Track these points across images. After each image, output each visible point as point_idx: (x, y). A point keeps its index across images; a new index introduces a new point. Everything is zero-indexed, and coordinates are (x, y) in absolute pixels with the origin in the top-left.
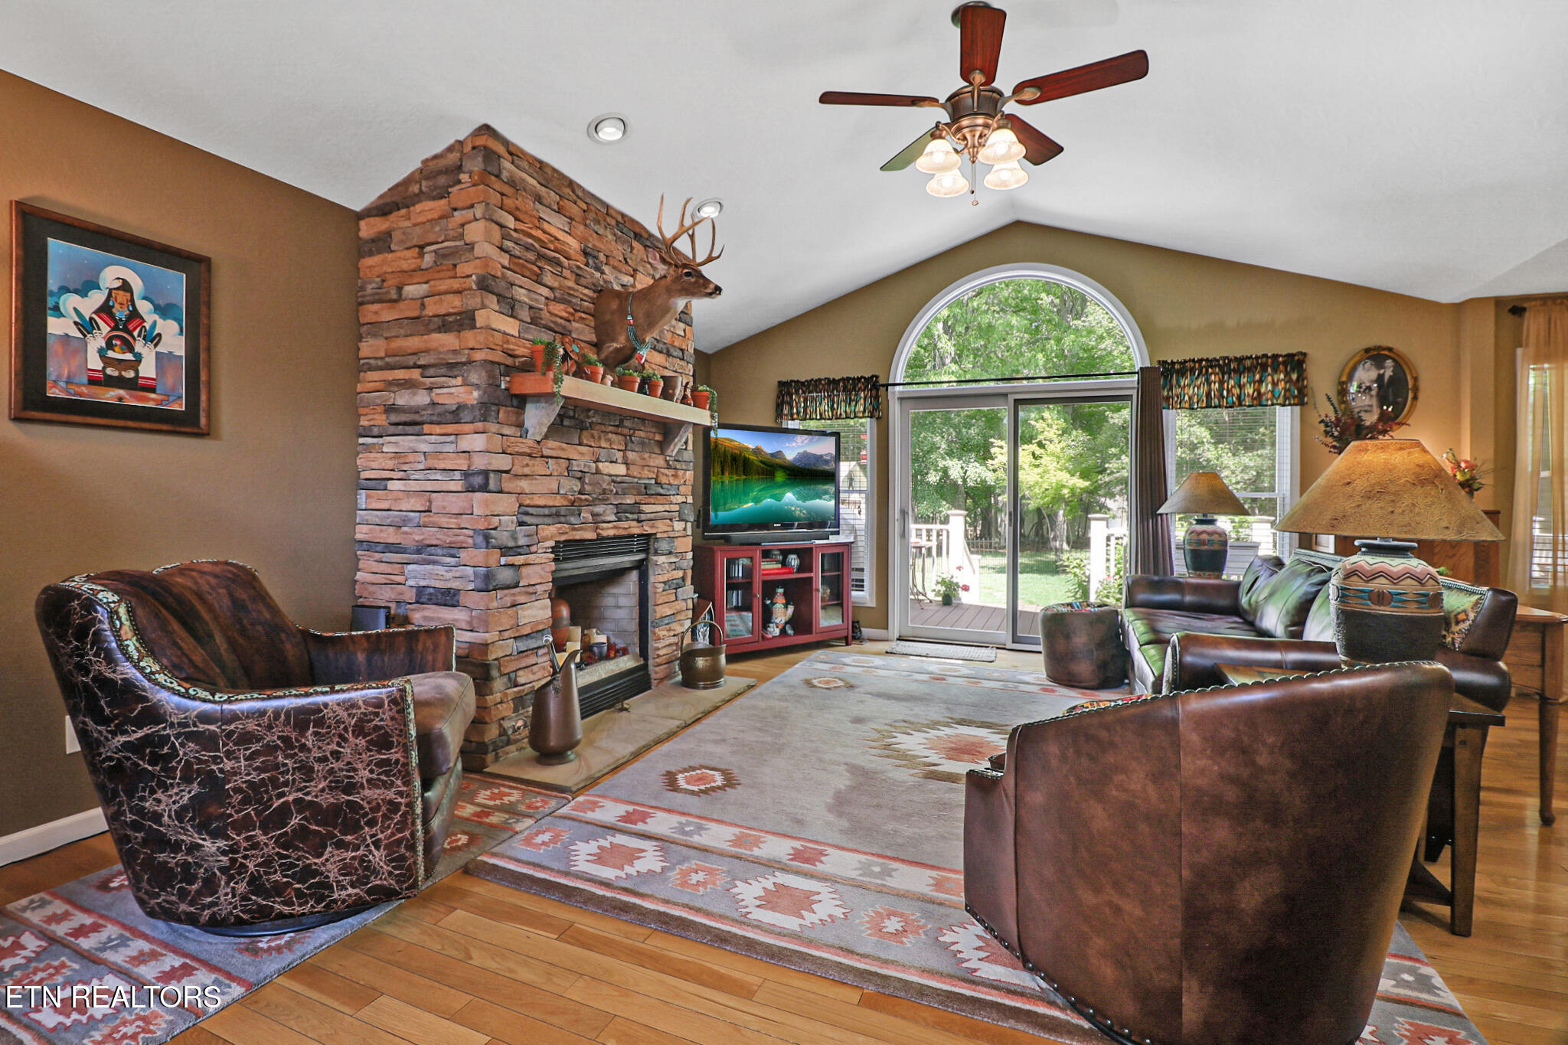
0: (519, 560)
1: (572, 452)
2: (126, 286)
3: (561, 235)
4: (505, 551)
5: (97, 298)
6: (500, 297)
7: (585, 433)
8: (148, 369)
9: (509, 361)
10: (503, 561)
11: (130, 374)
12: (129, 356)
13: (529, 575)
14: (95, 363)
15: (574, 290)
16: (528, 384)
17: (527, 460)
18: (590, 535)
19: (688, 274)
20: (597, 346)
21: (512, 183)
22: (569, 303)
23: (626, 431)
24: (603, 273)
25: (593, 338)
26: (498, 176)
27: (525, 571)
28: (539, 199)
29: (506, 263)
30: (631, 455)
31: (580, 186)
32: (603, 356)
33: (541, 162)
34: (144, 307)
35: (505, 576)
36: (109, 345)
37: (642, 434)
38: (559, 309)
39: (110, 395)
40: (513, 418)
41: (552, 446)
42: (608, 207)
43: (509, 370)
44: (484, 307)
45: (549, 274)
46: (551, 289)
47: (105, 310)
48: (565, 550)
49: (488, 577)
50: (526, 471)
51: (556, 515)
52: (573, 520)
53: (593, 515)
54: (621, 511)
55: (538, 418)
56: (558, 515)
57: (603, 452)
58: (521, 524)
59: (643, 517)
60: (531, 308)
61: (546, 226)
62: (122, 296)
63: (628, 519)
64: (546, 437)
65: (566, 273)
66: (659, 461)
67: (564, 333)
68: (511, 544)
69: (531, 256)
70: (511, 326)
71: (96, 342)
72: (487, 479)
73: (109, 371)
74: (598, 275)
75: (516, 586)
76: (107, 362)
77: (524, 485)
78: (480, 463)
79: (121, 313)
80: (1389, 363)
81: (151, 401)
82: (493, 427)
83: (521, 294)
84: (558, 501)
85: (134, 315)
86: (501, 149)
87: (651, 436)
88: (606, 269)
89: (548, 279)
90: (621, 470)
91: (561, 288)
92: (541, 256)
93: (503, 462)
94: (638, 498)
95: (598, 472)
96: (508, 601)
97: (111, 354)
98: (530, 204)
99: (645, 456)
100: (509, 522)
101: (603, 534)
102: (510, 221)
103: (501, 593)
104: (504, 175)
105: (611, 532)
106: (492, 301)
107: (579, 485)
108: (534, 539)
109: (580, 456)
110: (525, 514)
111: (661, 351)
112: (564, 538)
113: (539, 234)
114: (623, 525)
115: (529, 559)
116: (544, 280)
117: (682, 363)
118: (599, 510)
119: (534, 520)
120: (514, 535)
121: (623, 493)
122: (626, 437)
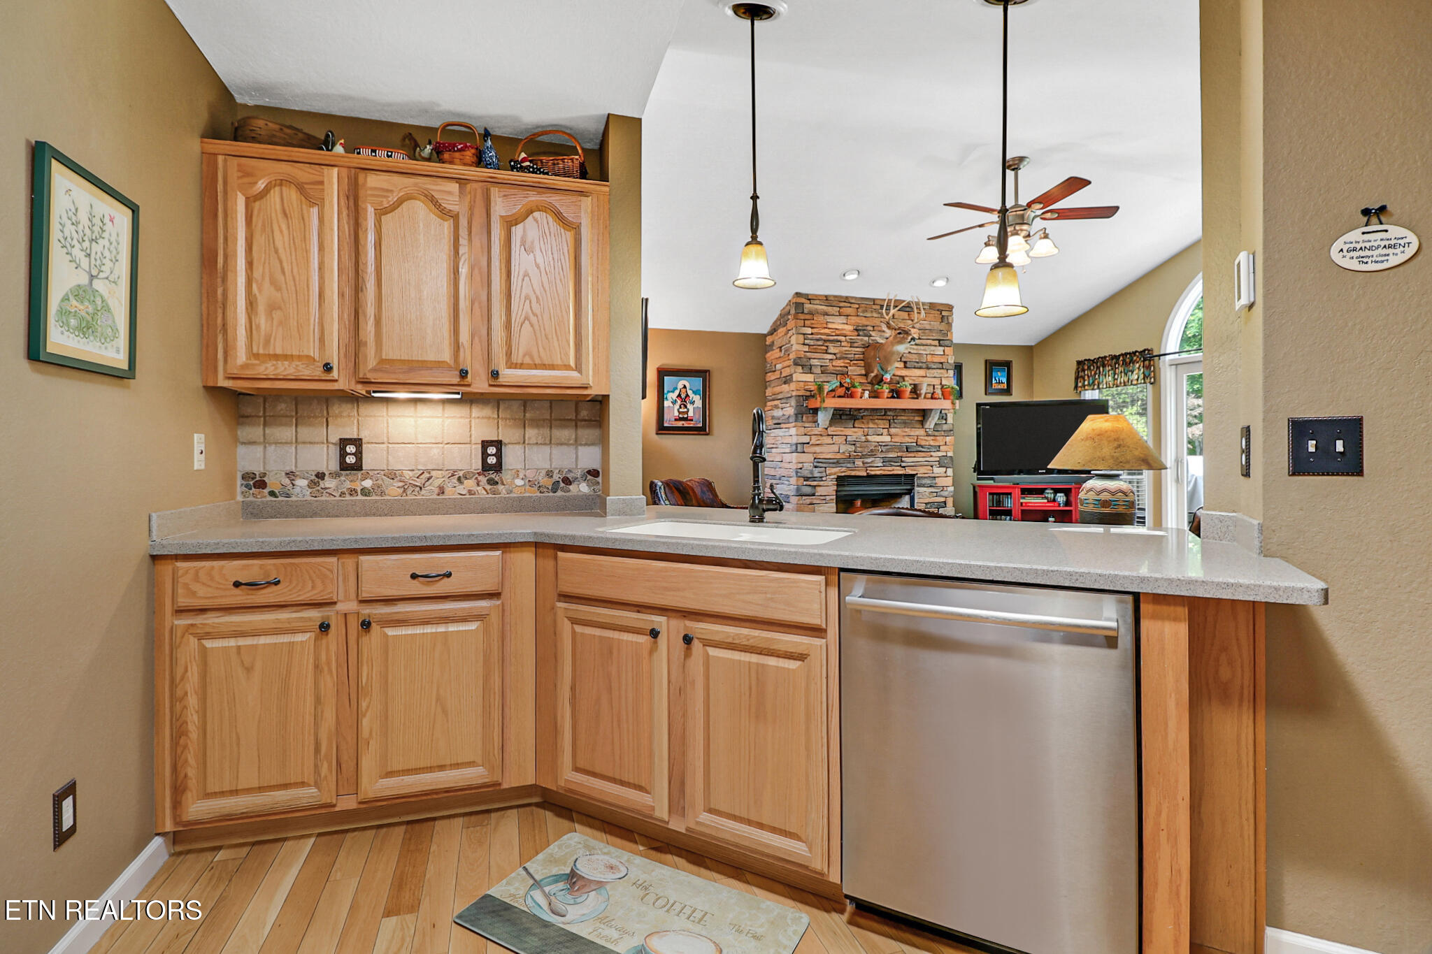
0: (815, 483)
1: (849, 431)
2: (685, 387)
3: (840, 327)
4: (807, 479)
5: (677, 392)
6: (803, 366)
7: (857, 421)
8: (691, 414)
9: (808, 394)
10: (805, 483)
11: (686, 416)
12: (686, 410)
13: (820, 491)
14: (676, 414)
15: (849, 351)
16: (813, 404)
17: (820, 437)
18: (865, 474)
19: (899, 333)
20: (866, 375)
21: (811, 313)
22: (846, 358)
23: (889, 418)
24: (871, 336)
25: (863, 372)
26: (803, 313)
27: (818, 488)
28: (826, 314)
29: (807, 350)
30: (893, 431)
31: (852, 298)
32: (869, 380)
33: (826, 296)
34: (690, 393)
35: (808, 490)
36: (680, 407)
37: (903, 418)
38: (840, 363)
39: (680, 424)
40: (811, 419)
41: (831, 430)
42: (874, 300)
43: (807, 398)
44: (795, 372)
45: (832, 348)
46: (835, 354)
47: (679, 396)
48: (841, 481)
49: (798, 489)
50: (818, 442)
51: (837, 463)
52: (849, 465)
53: (863, 463)
54: (886, 461)
55: (823, 418)
56: (838, 462)
57: (871, 431)
58: (816, 467)
59: (903, 464)
60: (821, 366)
61: (830, 326)
62: (684, 390)
63: (892, 466)
64: (831, 425)
65: (843, 344)
66: (921, 432)
67: (845, 374)
68: (811, 476)
69: (820, 343)
70: (810, 378)
71: (677, 406)
72: (797, 447)
73: (681, 416)
74: (866, 338)
75: (814, 495)
76: (679, 412)
77: (817, 449)
78: (794, 440)
79: (683, 396)
81: (691, 424)
82: (800, 424)
83: (814, 362)
84: (838, 456)
85: (687, 396)
86: (803, 300)
87: (912, 418)
88: (873, 333)
89: (832, 350)
90: (888, 439)
91: (841, 352)
92: (825, 341)
93: (806, 439)
94: (899, 454)
95: (867, 441)
96: (808, 501)
97: (681, 410)
98: (821, 318)
99: (906, 430)
100: (809, 466)
101: (873, 473)
102: (809, 331)
103: (804, 498)
104: (806, 311)
105: (878, 473)
106: (799, 369)
107: (853, 447)
108: (824, 474)
109: (854, 433)
110: (818, 462)
111: (920, 368)
112: (843, 474)
113: (827, 331)
114: (890, 468)
115: (821, 483)
116: (829, 351)
117: (942, 371)
118: (869, 460)
119: (824, 465)
120: (812, 472)
121: (888, 451)
122: (889, 420)
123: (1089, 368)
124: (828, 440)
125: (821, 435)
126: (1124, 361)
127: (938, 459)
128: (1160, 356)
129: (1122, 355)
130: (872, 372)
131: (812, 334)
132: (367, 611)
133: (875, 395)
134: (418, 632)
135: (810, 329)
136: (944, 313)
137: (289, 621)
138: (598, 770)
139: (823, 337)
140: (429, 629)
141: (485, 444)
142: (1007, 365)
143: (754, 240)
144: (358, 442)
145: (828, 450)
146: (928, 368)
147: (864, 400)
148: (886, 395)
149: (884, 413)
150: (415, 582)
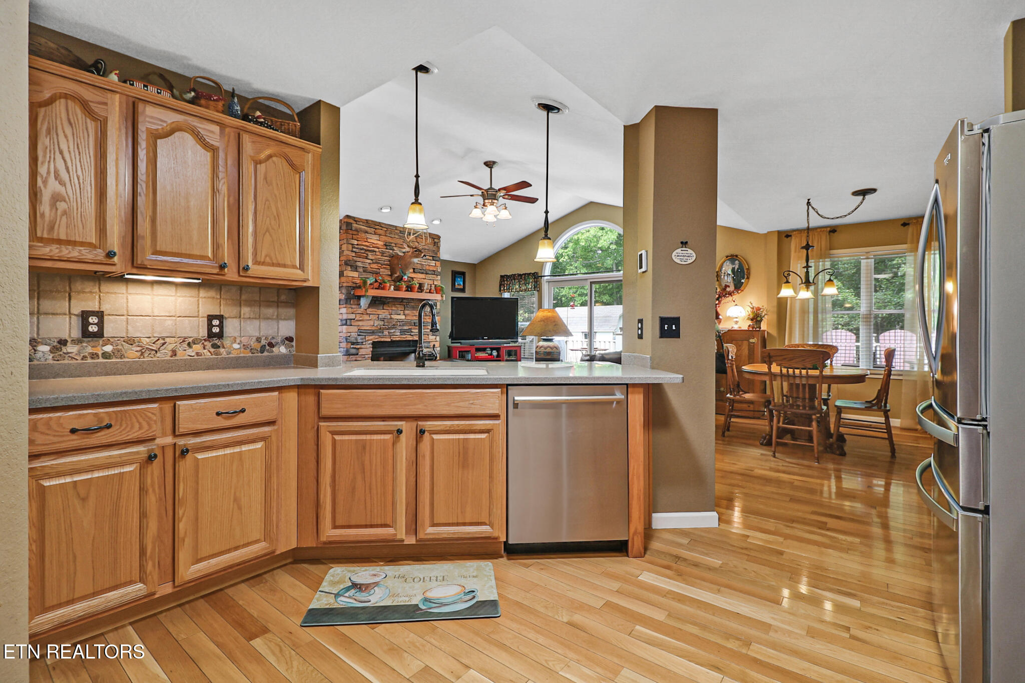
0: (358, 346)
1: (380, 312)
3: (375, 242)
4: (353, 343)
6: (351, 266)
7: (385, 305)
9: (354, 285)
10: (352, 346)
13: (362, 352)
15: (380, 258)
16: (359, 292)
17: (362, 315)
18: (390, 340)
19: (416, 251)
20: (391, 275)
21: (356, 230)
22: (379, 263)
23: (405, 304)
24: (394, 250)
25: (389, 273)
26: (351, 229)
27: (361, 350)
28: (366, 232)
30: (407, 312)
31: (383, 223)
32: (393, 279)
33: (367, 220)
35: (353, 351)
37: (412, 304)
38: (374, 266)
40: (356, 302)
41: (369, 311)
42: (396, 227)
43: (354, 288)
44: (346, 270)
45: (370, 255)
46: (372, 260)
48: (375, 345)
49: (347, 351)
50: (361, 319)
51: (373, 333)
52: (380, 334)
53: (389, 333)
54: (403, 332)
55: (364, 302)
56: (373, 332)
57: (393, 312)
58: (359, 335)
59: (412, 334)
60: (363, 267)
61: (369, 240)
63: (405, 334)
64: (369, 307)
65: (377, 253)
67: (377, 273)
68: (355, 341)
69: (363, 251)
70: (355, 274)
72: (346, 322)
74: (391, 251)
75: (357, 354)
77: (360, 323)
78: (345, 317)
80: (737, 262)
82: (349, 306)
83: (359, 264)
84: (373, 328)
86: (352, 221)
87: (417, 304)
88: (395, 248)
89: (370, 257)
90: (403, 317)
91: (376, 259)
92: (366, 250)
93: (353, 316)
94: (410, 327)
95: (391, 318)
96: (354, 359)
98: (363, 235)
99: (414, 312)
100: (354, 335)
101: (394, 339)
102: (355, 242)
103: (351, 356)
104: (353, 229)
105: (398, 339)
106: (349, 268)
107: (383, 323)
108: (364, 340)
109: (383, 313)
110: (361, 332)
111: (422, 273)
112: (376, 340)
113: (367, 244)
114: (404, 336)
115: (363, 346)
116: (369, 258)
117: (434, 276)
118: (392, 331)
119: (364, 334)
120: (356, 339)
121: (403, 325)
122: (404, 306)
123: (507, 280)
124: (366, 317)
126: (525, 277)
128: (541, 276)
129: (524, 274)
130: (396, 274)
131: (357, 245)
132: (181, 442)
133: (397, 289)
134: (221, 454)
135: (356, 241)
136: (436, 240)
137: (120, 456)
138: (353, 523)
139: (365, 248)
140: (228, 451)
141: (210, 318)
142: (463, 274)
143: (416, 202)
144: (100, 315)
145: (367, 325)
146: (427, 274)
147: (390, 292)
148: (404, 290)
149: (401, 301)
150: (219, 418)
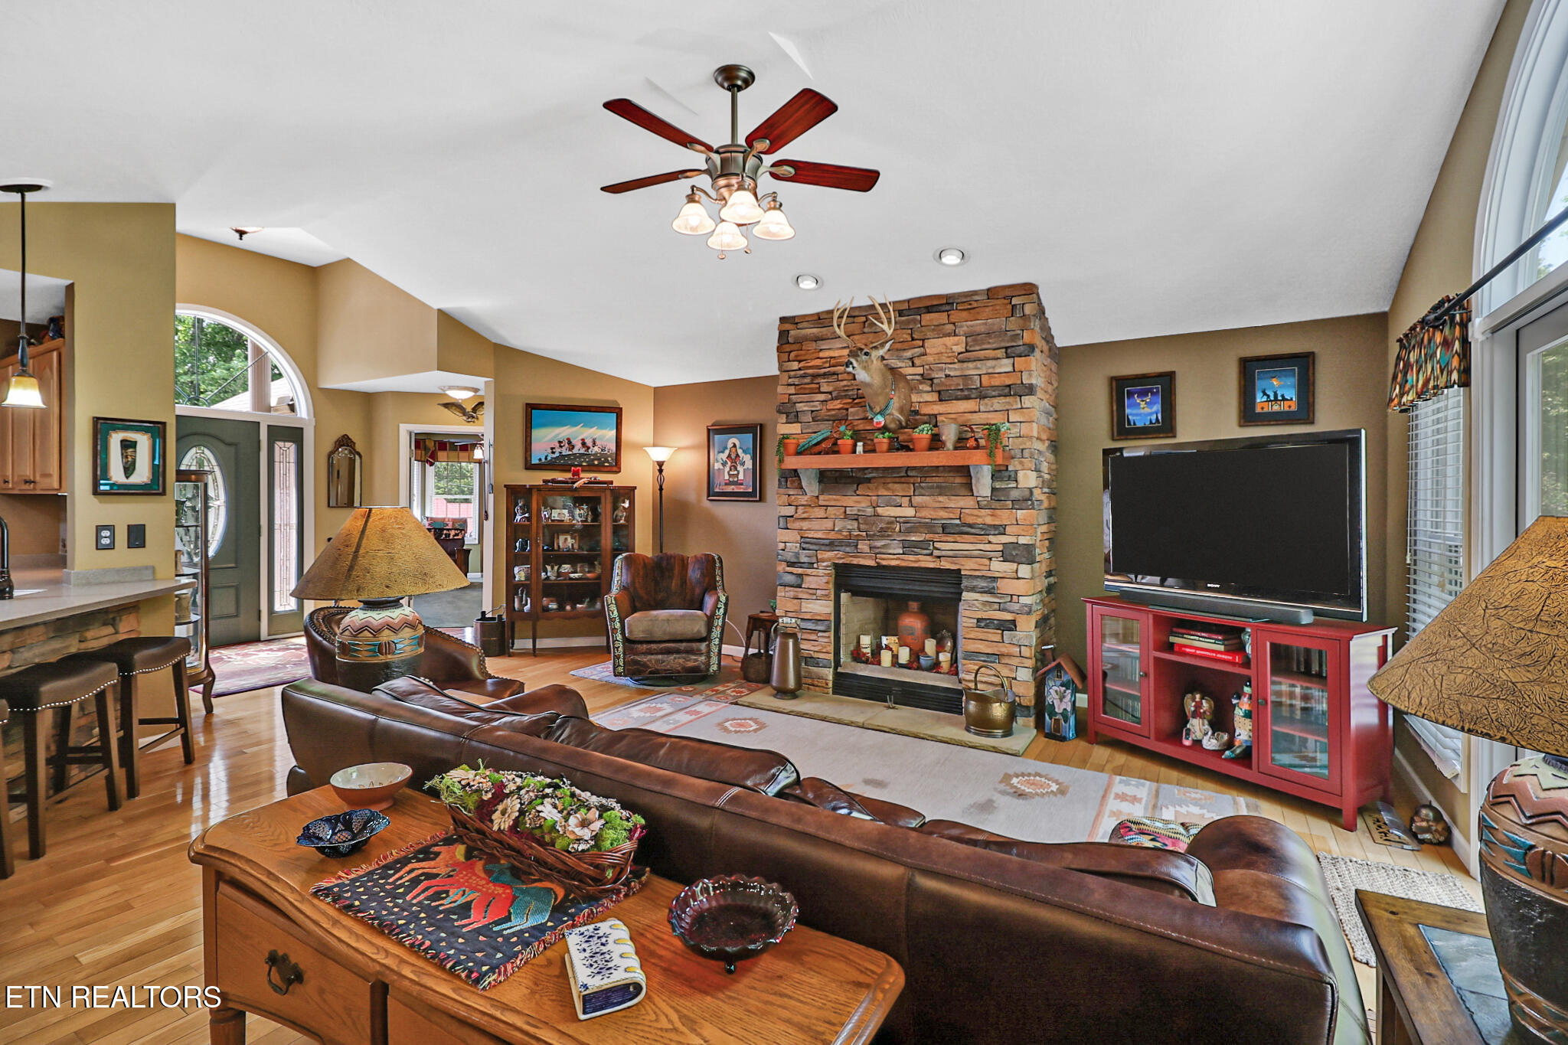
0: (798, 571)
2: (735, 446)
3: (839, 353)
4: (791, 564)
5: (727, 452)
6: (788, 414)
7: (858, 487)
8: (741, 477)
10: (788, 569)
11: (736, 479)
12: (736, 472)
13: (809, 582)
14: (727, 477)
15: (848, 386)
17: (809, 509)
18: (872, 563)
21: (799, 340)
22: (846, 397)
23: (913, 480)
26: (788, 343)
27: (804, 579)
28: (816, 339)
29: (793, 391)
30: (917, 500)
33: (819, 314)
34: (740, 452)
35: (792, 580)
36: (731, 470)
37: (935, 480)
38: (839, 404)
39: (730, 489)
40: (795, 485)
41: (823, 500)
44: (779, 423)
45: (825, 385)
46: (830, 393)
47: (729, 456)
48: (840, 570)
49: (779, 577)
50: (805, 516)
51: (831, 545)
52: (848, 549)
53: (871, 548)
54: (909, 547)
55: (809, 483)
56: (833, 545)
57: (882, 501)
58: (804, 549)
59: (937, 553)
60: (812, 411)
61: (821, 355)
62: (733, 449)
63: (917, 554)
64: (820, 492)
65: (840, 377)
66: (966, 502)
67: (843, 419)
68: (795, 560)
69: (808, 380)
70: (795, 429)
71: (727, 469)
72: (779, 521)
73: (731, 479)
75: (800, 586)
76: (730, 475)
77: (805, 525)
79: (733, 456)
81: (741, 489)
82: (783, 491)
83: (800, 407)
84: (832, 536)
85: (737, 456)
86: (788, 326)
87: (951, 479)
89: (825, 387)
90: (910, 512)
92: (814, 376)
93: (791, 511)
94: (929, 536)
95: (877, 515)
96: (792, 594)
97: (731, 473)
98: (812, 346)
99: (941, 499)
100: (793, 547)
101: (884, 563)
102: (795, 365)
103: (787, 588)
104: (791, 340)
105: (894, 563)
106: (783, 418)
107: (855, 524)
108: (814, 560)
109: (856, 502)
110: (806, 542)
111: (967, 398)
112: (841, 562)
113: (818, 362)
114: (911, 558)
115: (809, 571)
116: (822, 390)
117: (1008, 399)
118: (879, 544)
119: (814, 547)
120: (797, 555)
121: (909, 531)
122: (914, 484)
124: (819, 512)
125: (810, 506)
127: (1000, 548)
131: (800, 369)
133: (870, 450)
135: (796, 363)
136: (1015, 301)
139: (810, 371)
145: (818, 529)
146: (982, 397)
149: (903, 475)
